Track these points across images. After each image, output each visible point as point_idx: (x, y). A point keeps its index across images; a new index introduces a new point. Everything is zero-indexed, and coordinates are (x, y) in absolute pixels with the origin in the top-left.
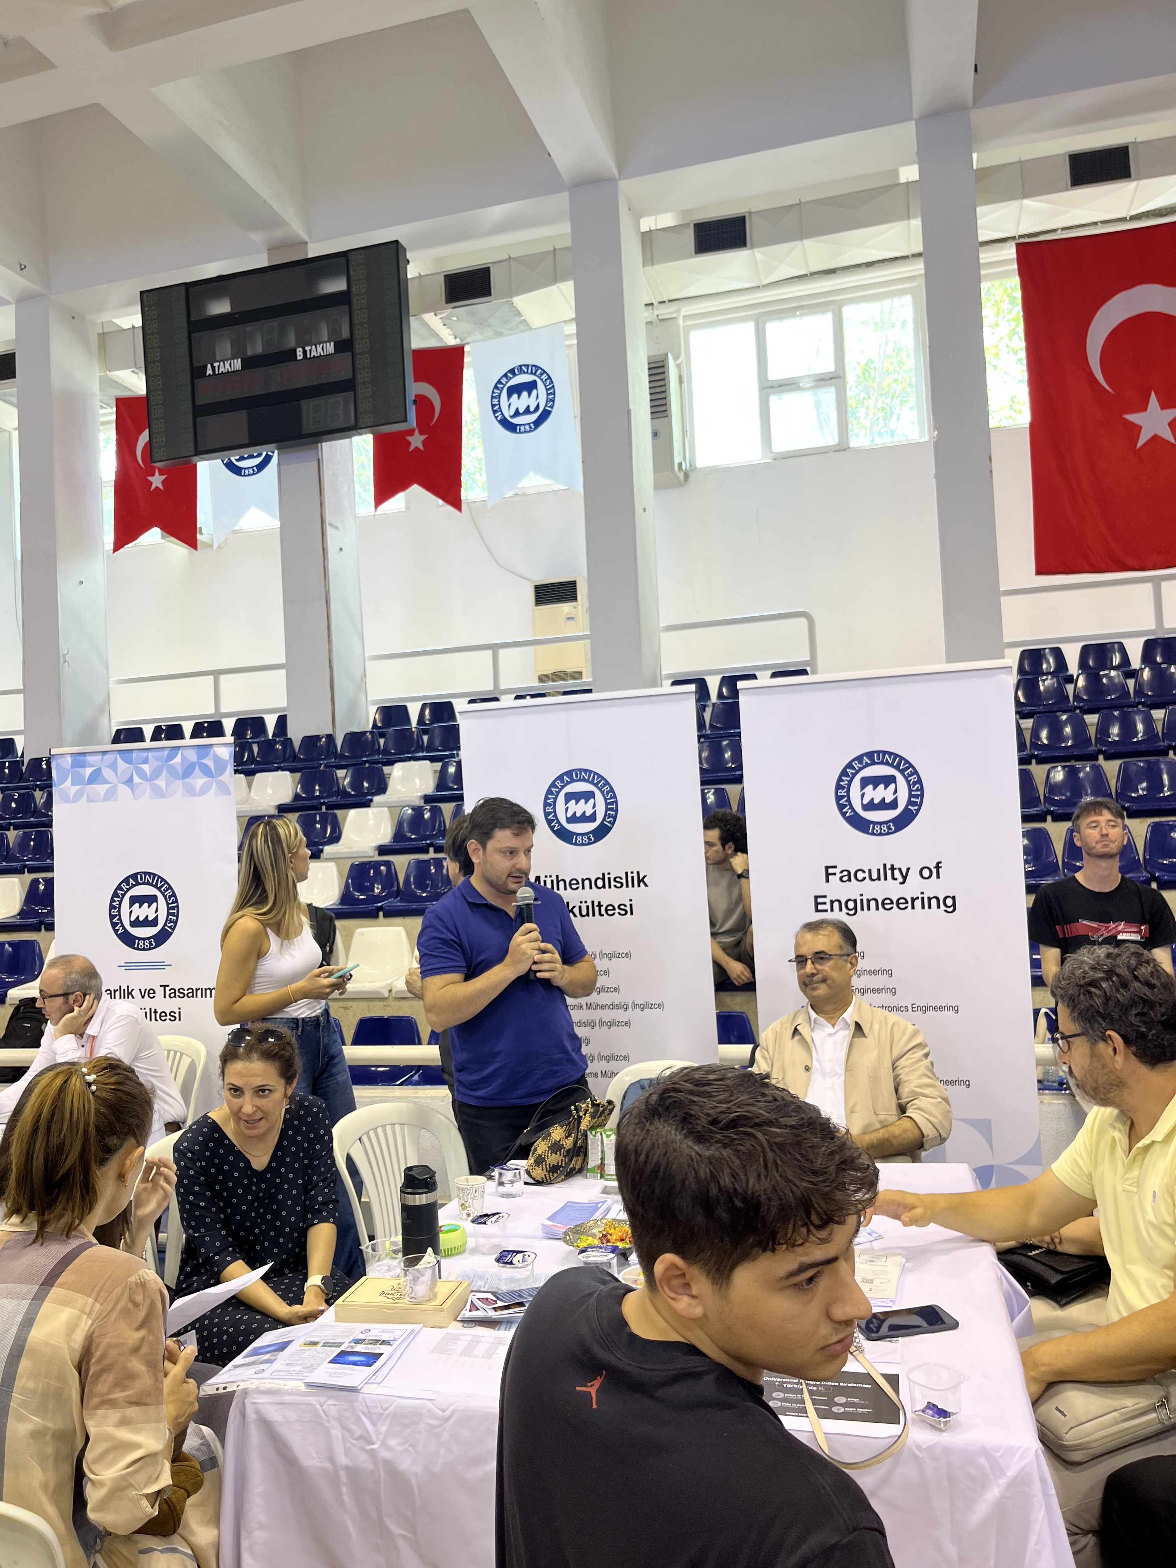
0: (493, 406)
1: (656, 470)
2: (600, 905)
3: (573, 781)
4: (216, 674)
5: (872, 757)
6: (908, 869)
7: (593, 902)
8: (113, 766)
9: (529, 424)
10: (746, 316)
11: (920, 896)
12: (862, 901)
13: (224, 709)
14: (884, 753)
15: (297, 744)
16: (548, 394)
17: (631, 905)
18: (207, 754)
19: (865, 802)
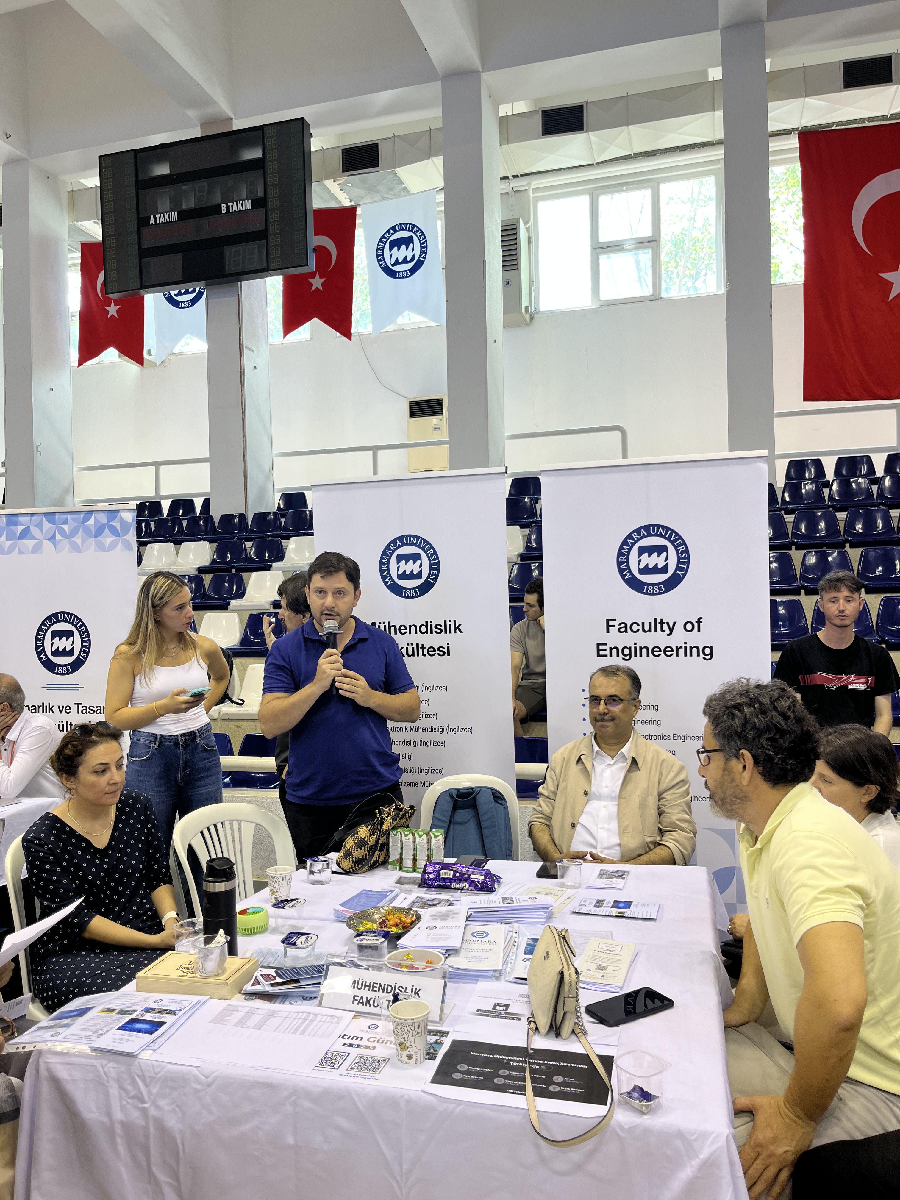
0: (378, 256)
1: (506, 311)
2: (423, 647)
3: (404, 545)
4: (157, 465)
5: (648, 530)
6: (675, 623)
7: (417, 645)
8: (40, 526)
9: (406, 271)
10: (583, 190)
11: (684, 645)
12: (635, 648)
13: (162, 493)
14: (659, 526)
15: (217, 521)
16: (421, 248)
17: (448, 648)
18: (115, 517)
19: (641, 567)
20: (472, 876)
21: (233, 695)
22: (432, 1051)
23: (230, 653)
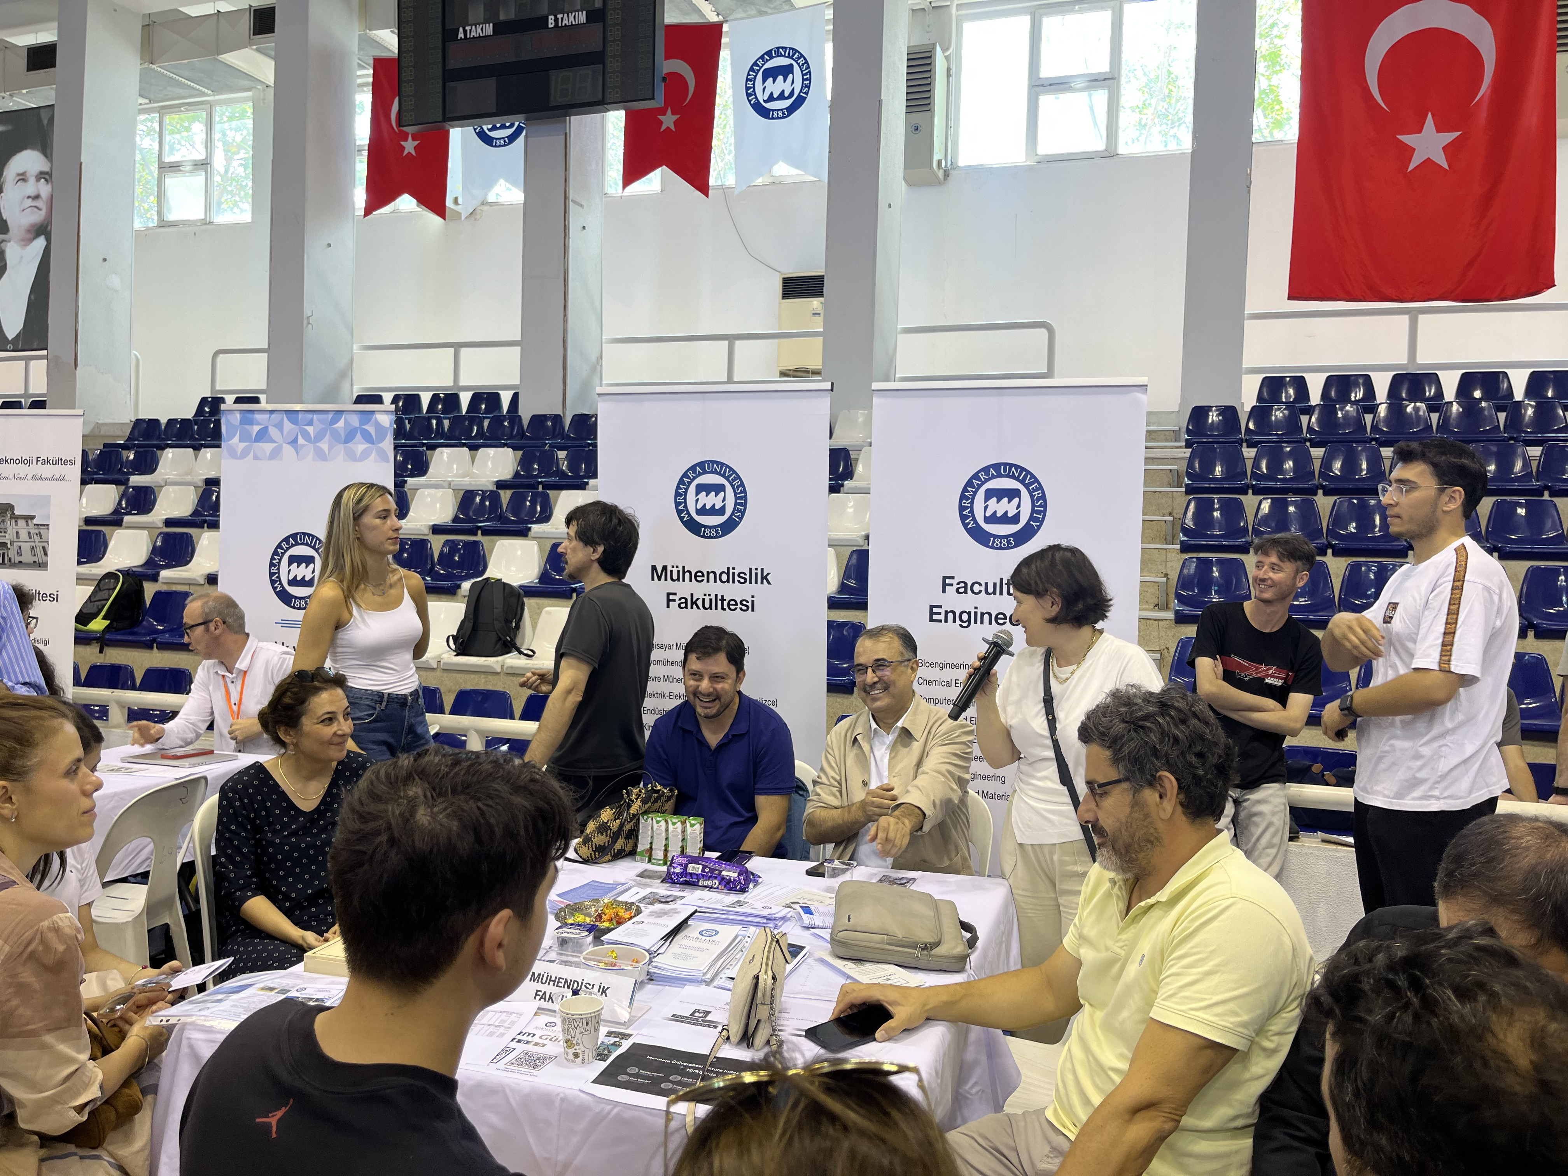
0: (747, 89)
2: (723, 600)
3: (705, 472)
4: (457, 346)
5: (998, 469)
7: (716, 596)
8: (279, 426)
9: (782, 110)
12: (976, 613)
13: (463, 382)
14: (1011, 465)
15: (526, 422)
16: (804, 80)
17: (753, 602)
18: (370, 420)
19: (988, 514)
20: (724, 873)
21: (522, 644)
22: (606, 1052)
23: (521, 591)
